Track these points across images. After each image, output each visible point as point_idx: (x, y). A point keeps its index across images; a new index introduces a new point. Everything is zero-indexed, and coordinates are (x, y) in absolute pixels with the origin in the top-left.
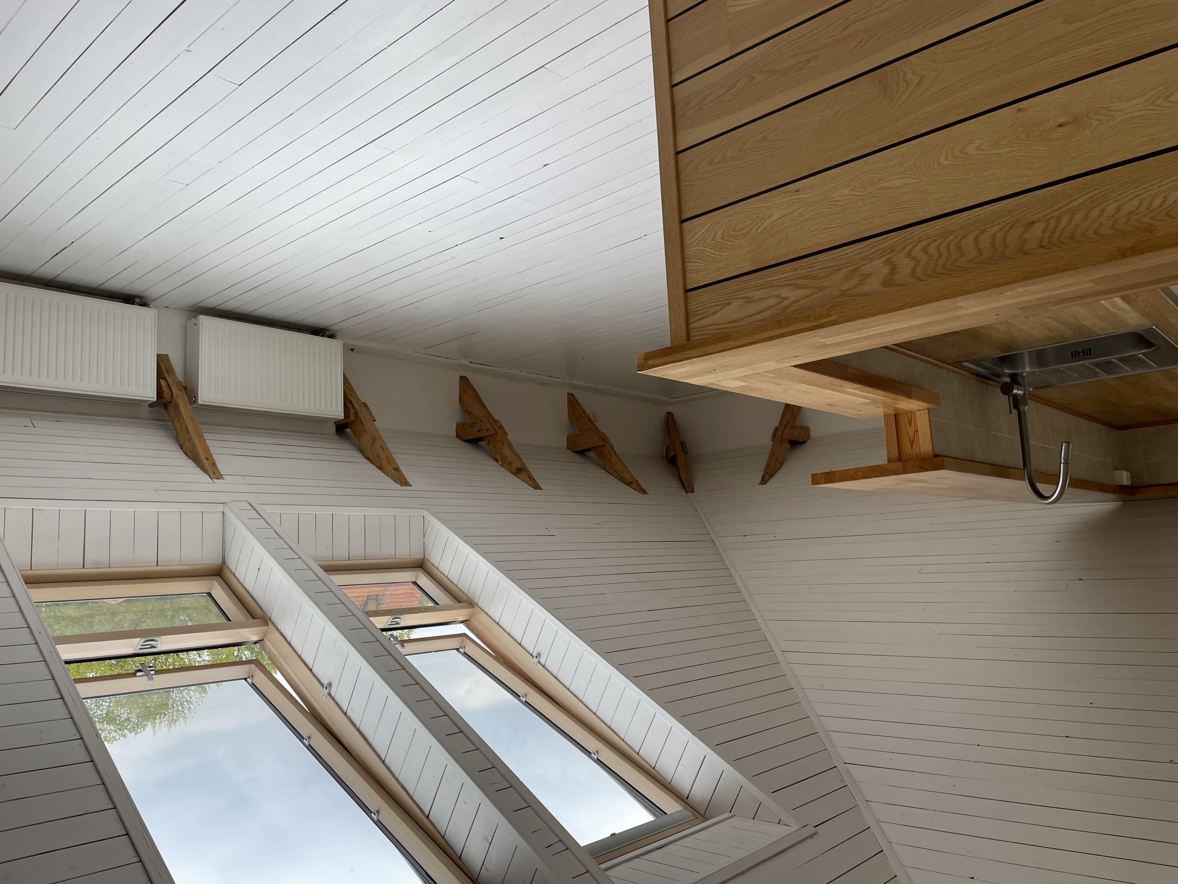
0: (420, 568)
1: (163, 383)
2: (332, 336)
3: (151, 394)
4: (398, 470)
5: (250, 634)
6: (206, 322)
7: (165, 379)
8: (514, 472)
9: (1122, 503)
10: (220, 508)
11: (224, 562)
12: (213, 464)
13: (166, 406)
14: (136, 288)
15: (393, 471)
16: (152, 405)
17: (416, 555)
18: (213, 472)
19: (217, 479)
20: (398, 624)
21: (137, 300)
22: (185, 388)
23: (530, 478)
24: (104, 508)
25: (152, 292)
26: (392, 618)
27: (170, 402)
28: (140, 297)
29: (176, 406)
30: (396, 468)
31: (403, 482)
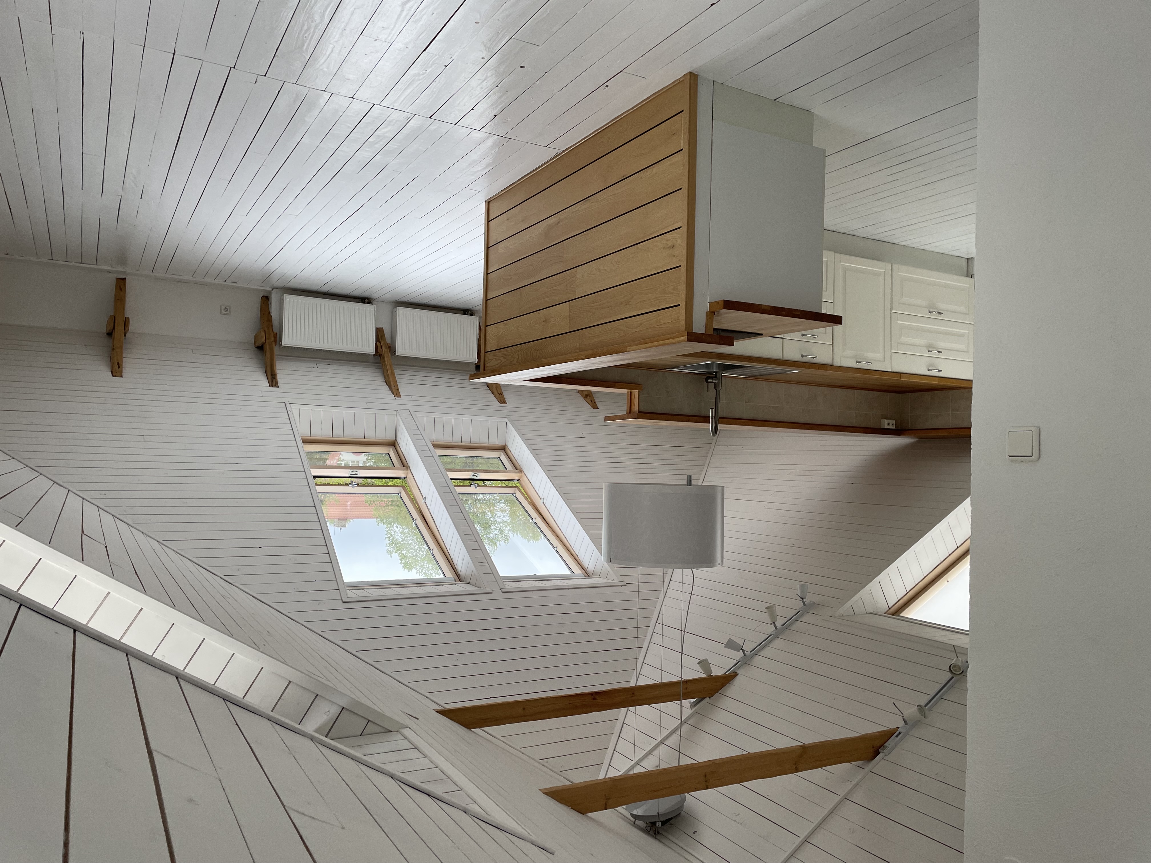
0: (503, 451)
1: (378, 344)
2: (472, 314)
3: (371, 350)
4: (501, 395)
5: (401, 473)
6: (401, 310)
7: (380, 342)
8: (584, 396)
9: (917, 439)
10: (395, 413)
11: (396, 439)
12: (397, 389)
13: (380, 356)
14: (366, 294)
15: (498, 395)
16: (374, 355)
17: (501, 443)
18: (397, 393)
19: (398, 397)
20: (476, 477)
21: (366, 300)
22: (389, 347)
23: (591, 401)
24: (342, 410)
25: (374, 296)
26: (473, 473)
27: (382, 355)
28: (367, 298)
29: (384, 357)
30: (501, 393)
31: (503, 401)
